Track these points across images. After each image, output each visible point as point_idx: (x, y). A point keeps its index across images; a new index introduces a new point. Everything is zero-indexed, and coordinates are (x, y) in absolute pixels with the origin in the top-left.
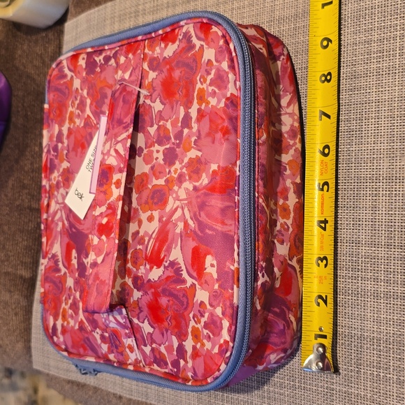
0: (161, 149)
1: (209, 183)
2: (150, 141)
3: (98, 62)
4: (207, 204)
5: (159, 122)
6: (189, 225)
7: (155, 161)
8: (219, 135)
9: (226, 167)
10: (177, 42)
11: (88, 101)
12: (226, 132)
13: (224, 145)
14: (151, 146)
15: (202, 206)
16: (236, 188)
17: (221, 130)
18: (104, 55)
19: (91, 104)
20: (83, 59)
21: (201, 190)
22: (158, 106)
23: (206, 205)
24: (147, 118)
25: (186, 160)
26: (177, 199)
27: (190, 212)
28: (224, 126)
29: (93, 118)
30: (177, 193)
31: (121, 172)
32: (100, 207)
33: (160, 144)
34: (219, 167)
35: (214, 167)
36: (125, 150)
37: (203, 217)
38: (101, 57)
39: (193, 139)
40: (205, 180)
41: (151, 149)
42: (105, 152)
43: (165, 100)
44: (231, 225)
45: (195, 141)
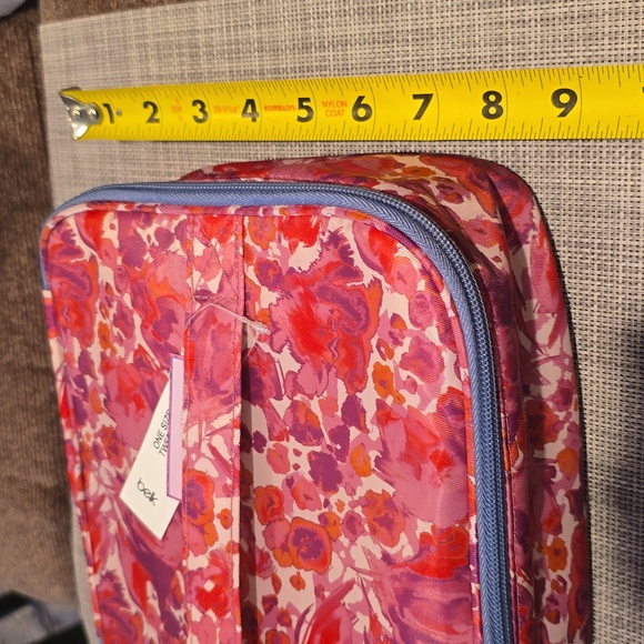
0: (306, 450)
1: (415, 557)
2: (278, 428)
3: (145, 240)
4: (415, 594)
5: (294, 394)
6: (380, 625)
7: (292, 470)
8: (429, 467)
9: (449, 530)
10: (317, 246)
11: (137, 320)
12: (443, 463)
13: (442, 490)
14: (280, 438)
15: (405, 597)
16: (472, 567)
17: (434, 457)
18: (155, 226)
19: (144, 327)
20: (112, 227)
21: (400, 566)
22: (286, 362)
23: (414, 597)
24: (266, 379)
25: (361, 492)
26: (349, 563)
27: (380, 601)
28: (437, 451)
29: (153, 356)
30: (347, 551)
31: (228, 496)
32: (196, 556)
33: (300, 439)
34: (433, 528)
35: (424, 527)
36: (230, 451)
37: (409, 618)
38: (151, 231)
39: (373, 454)
40: (405, 549)
41: (284, 443)
42: (190, 445)
43: (303, 354)
44: (466, 633)
45: (377, 460)
